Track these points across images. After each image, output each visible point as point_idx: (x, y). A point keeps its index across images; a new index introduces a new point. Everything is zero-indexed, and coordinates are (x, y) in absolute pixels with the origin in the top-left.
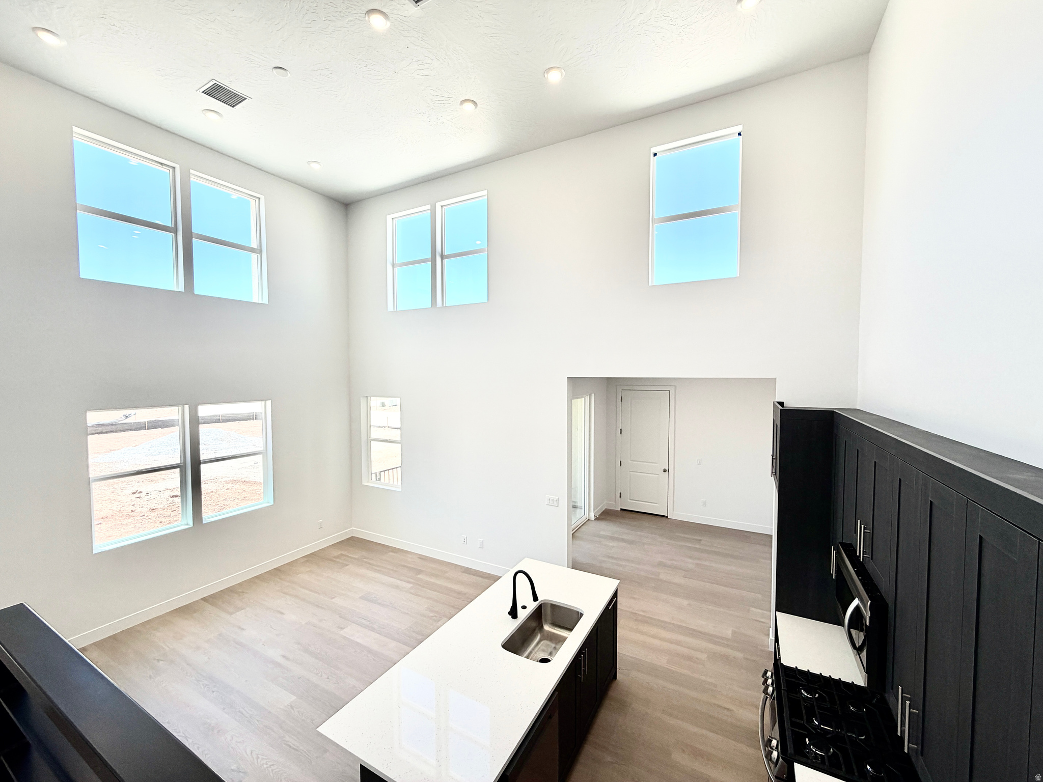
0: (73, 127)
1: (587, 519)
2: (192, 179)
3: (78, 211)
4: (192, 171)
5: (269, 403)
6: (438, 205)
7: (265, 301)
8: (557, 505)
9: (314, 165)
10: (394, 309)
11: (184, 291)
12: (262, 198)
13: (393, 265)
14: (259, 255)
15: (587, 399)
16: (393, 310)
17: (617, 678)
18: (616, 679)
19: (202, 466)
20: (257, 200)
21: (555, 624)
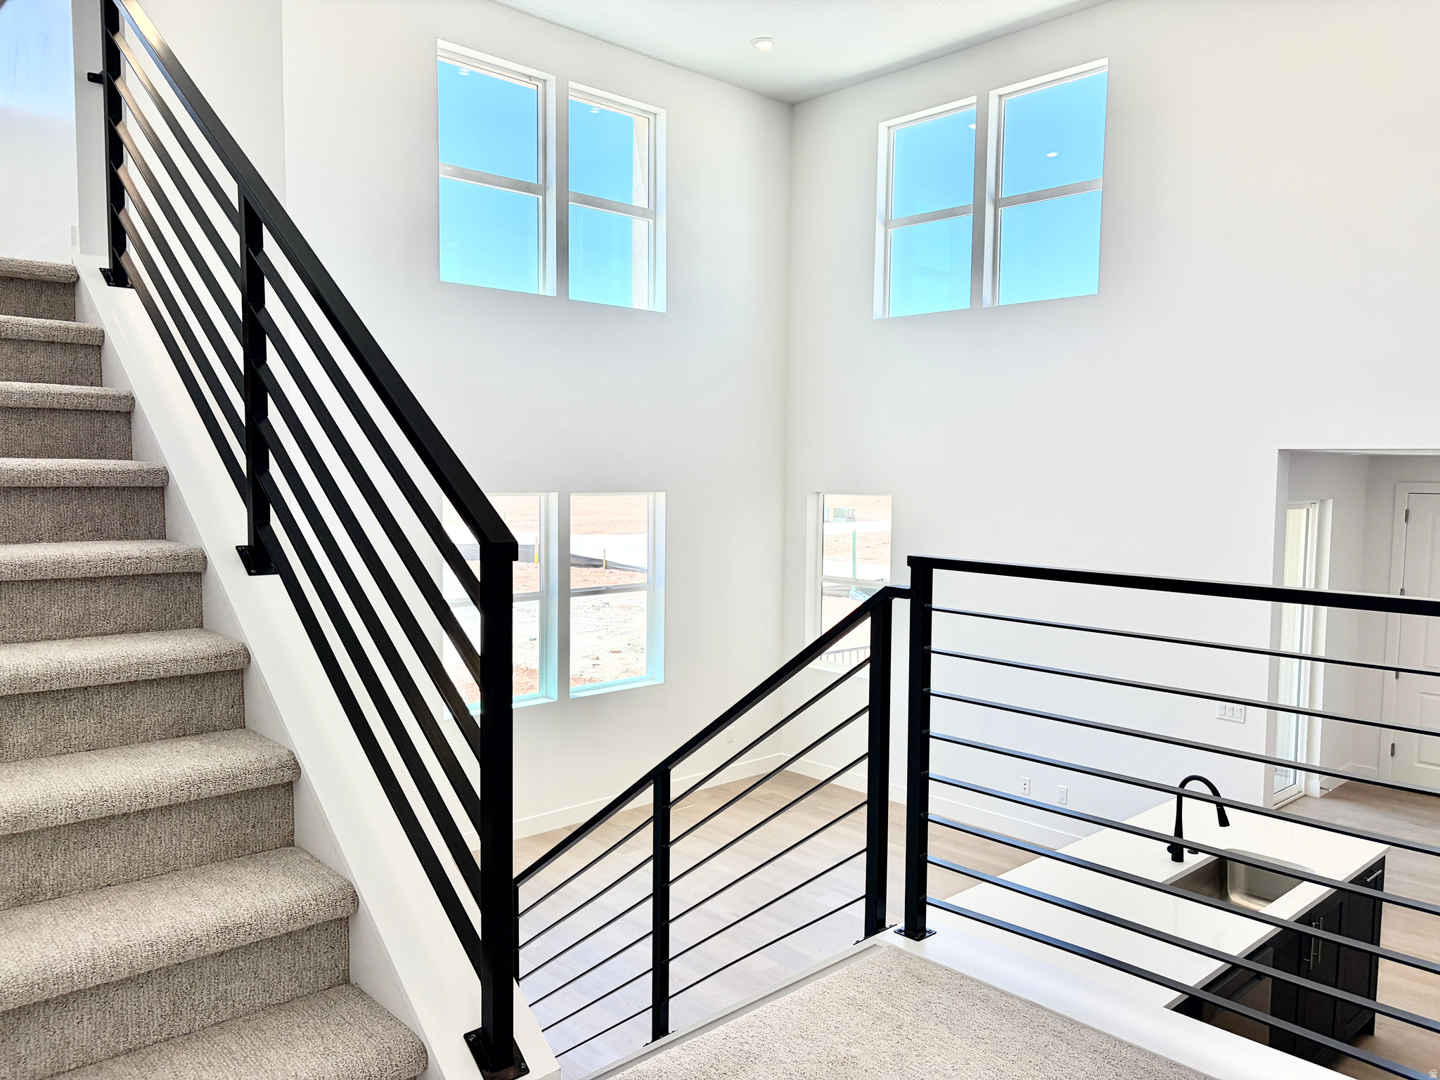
0: (438, 39)
1: (1303, 793)
2: (570, 97)
3: (440, 175)
4: (571, 84)
5: (661, 496)
6: (993, 95)
7: (660, 307)
8: (1242, 720)
9: (764, 46)
10: (884, 314)
11: (556, 296)
12: (662, 113)
13: (886, 224)
14: (651, 222)
15: (1314, 511)
16: (882, 318)
17: (1376, 1031)
18: (1372, 1033)
19: (572, 599)
20: (652, 118)
21: (1252, 894)
